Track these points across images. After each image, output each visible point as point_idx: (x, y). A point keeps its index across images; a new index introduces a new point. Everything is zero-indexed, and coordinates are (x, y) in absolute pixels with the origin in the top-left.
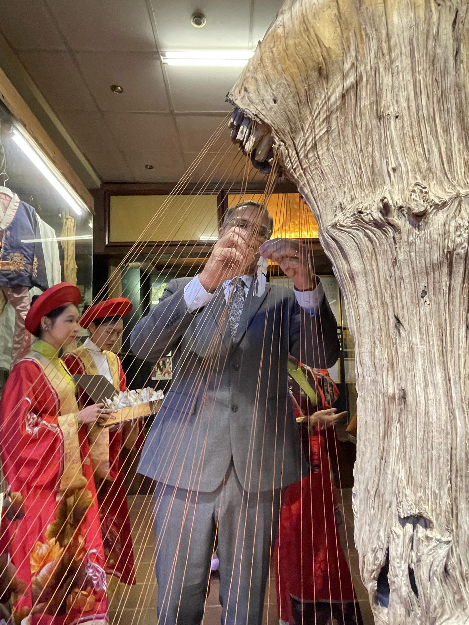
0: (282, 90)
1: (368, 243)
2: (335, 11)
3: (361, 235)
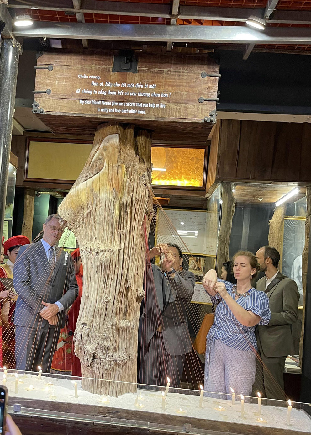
0: (70, 212)
1: (88, 256)
3: (87, 253)
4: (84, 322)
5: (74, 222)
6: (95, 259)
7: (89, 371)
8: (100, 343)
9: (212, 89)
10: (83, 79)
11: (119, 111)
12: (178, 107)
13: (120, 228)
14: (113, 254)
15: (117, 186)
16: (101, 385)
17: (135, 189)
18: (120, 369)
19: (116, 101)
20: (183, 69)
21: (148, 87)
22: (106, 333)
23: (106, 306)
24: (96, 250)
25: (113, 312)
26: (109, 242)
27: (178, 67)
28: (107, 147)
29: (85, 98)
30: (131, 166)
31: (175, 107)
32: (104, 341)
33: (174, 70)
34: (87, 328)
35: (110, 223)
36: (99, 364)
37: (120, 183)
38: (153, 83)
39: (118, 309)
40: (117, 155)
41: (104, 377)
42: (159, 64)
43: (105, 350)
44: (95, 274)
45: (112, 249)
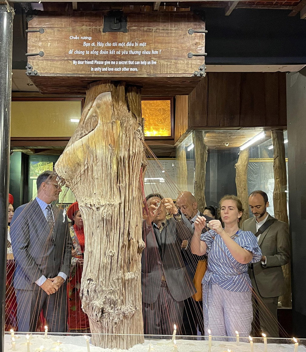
0: (68, 169)
1: (88, 212)
2: (82, 149)
3: (87, 210)
4: (90, 278)
5: (72, 179)
6: (96, 214)
7: (99, 326)
8: (108, 297)
9: (199, 45)
10: (75, 41)
11: (112, 69)
12: (169, 63)
13: (119, 182)
14: (114, 208)
15: (113, 141)
16: (112, 339)
17: (131, 144)
18: (129, 321)
19: (108, 60)
20: (171, 27)
21: (139, 45)
22: (112, 287)
23: (111, 260)
24: (97, 206)
25: (118, 265)
26: (109, 196)
27: (165, 26)
28: (100, 105)
29: (78, 58)
30: (125, 121)
31: (166, 63)
32: (111, 295)
33: (163, 28)
34: (93, 284)
35: (108, 178)
36: (108, 318)
37: (116, 139)
38: (143, 41)
39: (123, 262)
40: (111, 112)
41: (114, 331)
42: (147, 23)
43: (113, 304)
44: (96, 230)
45: (112, 204)
